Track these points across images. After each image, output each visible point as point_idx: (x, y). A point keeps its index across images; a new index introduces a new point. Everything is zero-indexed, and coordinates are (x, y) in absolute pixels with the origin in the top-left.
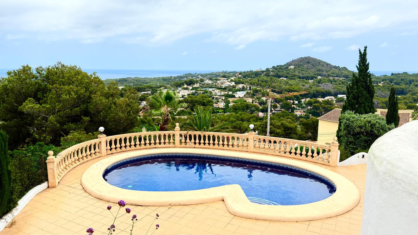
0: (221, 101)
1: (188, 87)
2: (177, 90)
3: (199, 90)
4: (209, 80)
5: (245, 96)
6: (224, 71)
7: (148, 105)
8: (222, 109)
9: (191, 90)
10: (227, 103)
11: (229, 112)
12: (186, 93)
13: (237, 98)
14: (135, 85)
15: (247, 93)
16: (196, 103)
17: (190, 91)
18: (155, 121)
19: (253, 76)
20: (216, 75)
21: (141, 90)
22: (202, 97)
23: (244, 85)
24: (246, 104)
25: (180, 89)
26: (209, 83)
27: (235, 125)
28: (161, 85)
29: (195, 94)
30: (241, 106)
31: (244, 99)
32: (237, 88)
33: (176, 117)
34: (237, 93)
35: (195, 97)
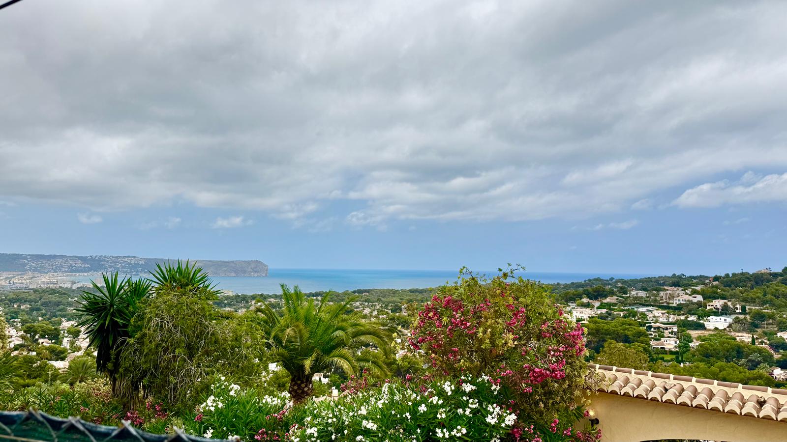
0: (670, 335)
1: (590, 301)
2: (565, 308)
3: (615, 309)
4: (639, 291)
5: (730, 326)
6: (677, 275)
8: (671, 353)
9: (598, 308)
10: (685, 340)
11: (689, 362)
12: (585, 314)
13: (710, 330)
15: (737, 321)
16: (608, 336)
17: (596, 310)
19: (749, 285)
20: (658, 283)
22: (623, 324)
23: (726, 301)
24: (735, 346)
25: (573, 305)
26: (640, 295)
29: (607, 317)
30: (720, 349)
31: (729, 333)
32: (708, 308)
34: (711, 320)
35: (606, 323)
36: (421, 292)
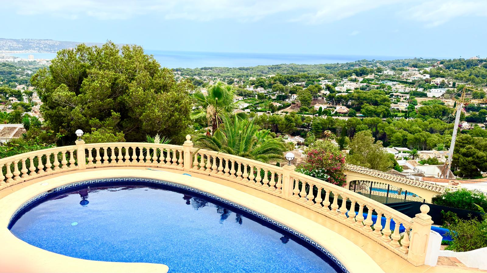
0: (404, 100)
1: (357, 77)
2: (340, 82)
3: (372, 83)
4: (390, 70)
5: (443, 95)
7: (300, 99)
8: (403, 112)
9: (361, 82)
10: (413, 103)
11: (413, 117)
13: (430, 98)
14: (289, 73)
15: (448, 92)
16: (365, 101)
18: (305, 120)
19: (462, 67)
20: (404, 64)
21: (294, 80)
22: (375, 93)
23: (444, 79)
24: (443, 108)
25: (345, 80)
26: (389, 73)
27: (418, 137)
28: (321, 74)
29: (366, 88)
30: (433, 110)
31: (441, 100)
32: (432, 83)
33: (333, 117)
34: (432, 91)
35: (365, 92)
36: (247, 69)
